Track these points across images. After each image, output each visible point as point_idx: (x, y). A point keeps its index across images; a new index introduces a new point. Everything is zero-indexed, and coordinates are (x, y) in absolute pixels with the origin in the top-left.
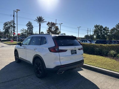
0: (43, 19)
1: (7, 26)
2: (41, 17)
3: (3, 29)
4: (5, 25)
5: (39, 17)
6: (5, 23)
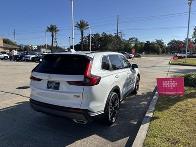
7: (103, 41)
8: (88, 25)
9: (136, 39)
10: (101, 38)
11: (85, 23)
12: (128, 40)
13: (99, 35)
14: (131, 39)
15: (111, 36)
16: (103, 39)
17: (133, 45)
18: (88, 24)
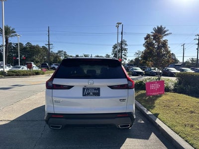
0: (165, 30)
1: (116, 50)
2: (161, 26)
3: (112, 54)
4: (115, 49)
5: (158, 28)
6: (114, 46)
7: (28, 52)
8: (15, 32)
9: (65, 52)
10: (25, 48)
11: (11, 29)
12: (57, 52)
13: (23, 45)
14: (60, 52)
15: (37, 47)
16: (28, 50)
17: (61, 58)
18: (14, 30)
